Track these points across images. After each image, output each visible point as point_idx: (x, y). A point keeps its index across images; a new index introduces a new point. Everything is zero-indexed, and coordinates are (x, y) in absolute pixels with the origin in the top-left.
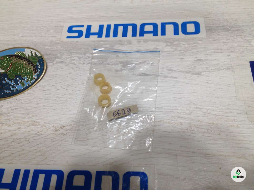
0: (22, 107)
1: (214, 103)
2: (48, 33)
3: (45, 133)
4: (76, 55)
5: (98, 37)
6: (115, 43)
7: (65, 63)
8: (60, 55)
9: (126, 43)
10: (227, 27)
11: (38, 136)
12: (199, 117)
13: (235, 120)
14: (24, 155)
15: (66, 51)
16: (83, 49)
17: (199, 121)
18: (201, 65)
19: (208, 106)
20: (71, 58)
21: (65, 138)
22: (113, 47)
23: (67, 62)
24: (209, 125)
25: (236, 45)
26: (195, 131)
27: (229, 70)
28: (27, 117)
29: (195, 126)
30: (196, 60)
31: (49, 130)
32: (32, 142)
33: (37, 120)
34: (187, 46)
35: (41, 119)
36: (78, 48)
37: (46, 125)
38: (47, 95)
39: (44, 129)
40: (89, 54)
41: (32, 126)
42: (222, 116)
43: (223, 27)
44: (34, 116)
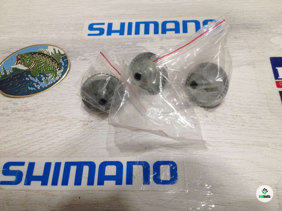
0: (48, 103)
1: (237, 96)
2: (68, 31)
3: (73, 127)
5: (120, 34)
6: (138, 40)
7: (88, 60)
8: (82, 52)
9: (148, 40)
10: (247, 25)
11: (66, 130)
12: (223, 109)
13: (258, 112)
14: (54, 149)
15: (88, 48)
17: (224, 114)
19: (232, 99)
20: (94, 56)
21: (94, 132)
22: (136, 44)
23: (90, 59)
24: (233, 117)
25: (257, 42)
27: (250, 66)
28: (53, 113)
31: (77, 124)
32: (61, 136)
33: (64, 115)
35: (68, 114)
36: (100, 45)
37: (74, 119)
39: (72, 123)
40: (112, 52)
41: (59, 121)
42: (246, 108)
43: (244, 25)
44: (61, 111)
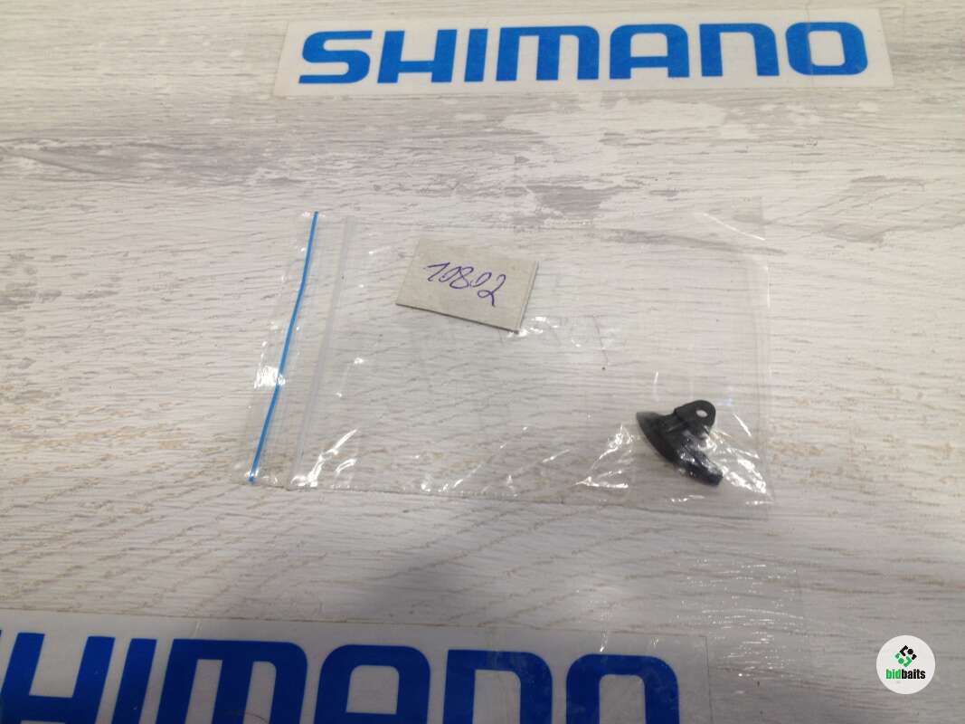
0: (117, 368)
1: (948, 360)
2: (218, 62)
3: (219, 479)
4: (341, 154)
5: (435, 79)
6: (507, 105)
7: (298, 185)
8: (272, 152)
9: (554, 105)
11: (187, 492)
12: (887, 419)
14: (128, 575)
15: (300, 134)
16: (371, 129)
17: (890, 439)
18: (880, 200)
19: (923, 374)
20: (321, 167)
21: (306, 504)
22: (500, 121)
23: (305, 181)
24: (932, 453)
26: (875, 479)
28: (137, 411)
29: (873, 458)
30: (860, 180)
32: (163, 517)
33: (182, 422)
34: (815, 120)
35: (200, 419)
36: (349, 123)
37: (222, 444)
38: (224, 316)
39: (214, 462)
40: (397, 151)
41: (160, 448)
44: (170, 406)
